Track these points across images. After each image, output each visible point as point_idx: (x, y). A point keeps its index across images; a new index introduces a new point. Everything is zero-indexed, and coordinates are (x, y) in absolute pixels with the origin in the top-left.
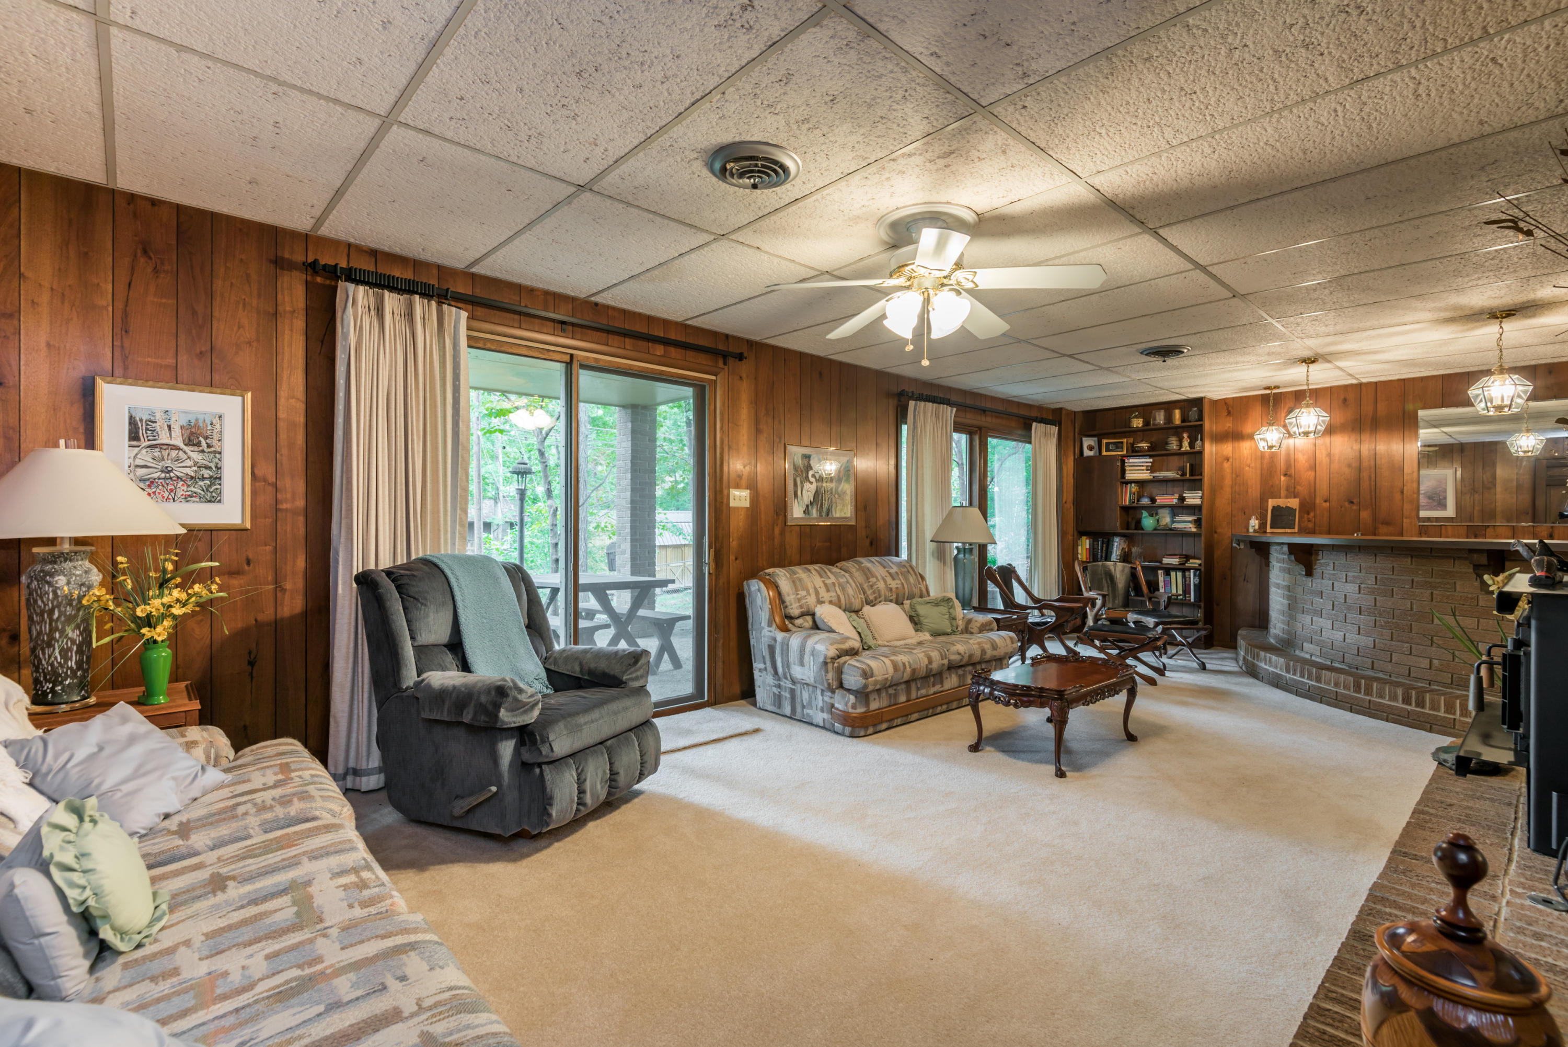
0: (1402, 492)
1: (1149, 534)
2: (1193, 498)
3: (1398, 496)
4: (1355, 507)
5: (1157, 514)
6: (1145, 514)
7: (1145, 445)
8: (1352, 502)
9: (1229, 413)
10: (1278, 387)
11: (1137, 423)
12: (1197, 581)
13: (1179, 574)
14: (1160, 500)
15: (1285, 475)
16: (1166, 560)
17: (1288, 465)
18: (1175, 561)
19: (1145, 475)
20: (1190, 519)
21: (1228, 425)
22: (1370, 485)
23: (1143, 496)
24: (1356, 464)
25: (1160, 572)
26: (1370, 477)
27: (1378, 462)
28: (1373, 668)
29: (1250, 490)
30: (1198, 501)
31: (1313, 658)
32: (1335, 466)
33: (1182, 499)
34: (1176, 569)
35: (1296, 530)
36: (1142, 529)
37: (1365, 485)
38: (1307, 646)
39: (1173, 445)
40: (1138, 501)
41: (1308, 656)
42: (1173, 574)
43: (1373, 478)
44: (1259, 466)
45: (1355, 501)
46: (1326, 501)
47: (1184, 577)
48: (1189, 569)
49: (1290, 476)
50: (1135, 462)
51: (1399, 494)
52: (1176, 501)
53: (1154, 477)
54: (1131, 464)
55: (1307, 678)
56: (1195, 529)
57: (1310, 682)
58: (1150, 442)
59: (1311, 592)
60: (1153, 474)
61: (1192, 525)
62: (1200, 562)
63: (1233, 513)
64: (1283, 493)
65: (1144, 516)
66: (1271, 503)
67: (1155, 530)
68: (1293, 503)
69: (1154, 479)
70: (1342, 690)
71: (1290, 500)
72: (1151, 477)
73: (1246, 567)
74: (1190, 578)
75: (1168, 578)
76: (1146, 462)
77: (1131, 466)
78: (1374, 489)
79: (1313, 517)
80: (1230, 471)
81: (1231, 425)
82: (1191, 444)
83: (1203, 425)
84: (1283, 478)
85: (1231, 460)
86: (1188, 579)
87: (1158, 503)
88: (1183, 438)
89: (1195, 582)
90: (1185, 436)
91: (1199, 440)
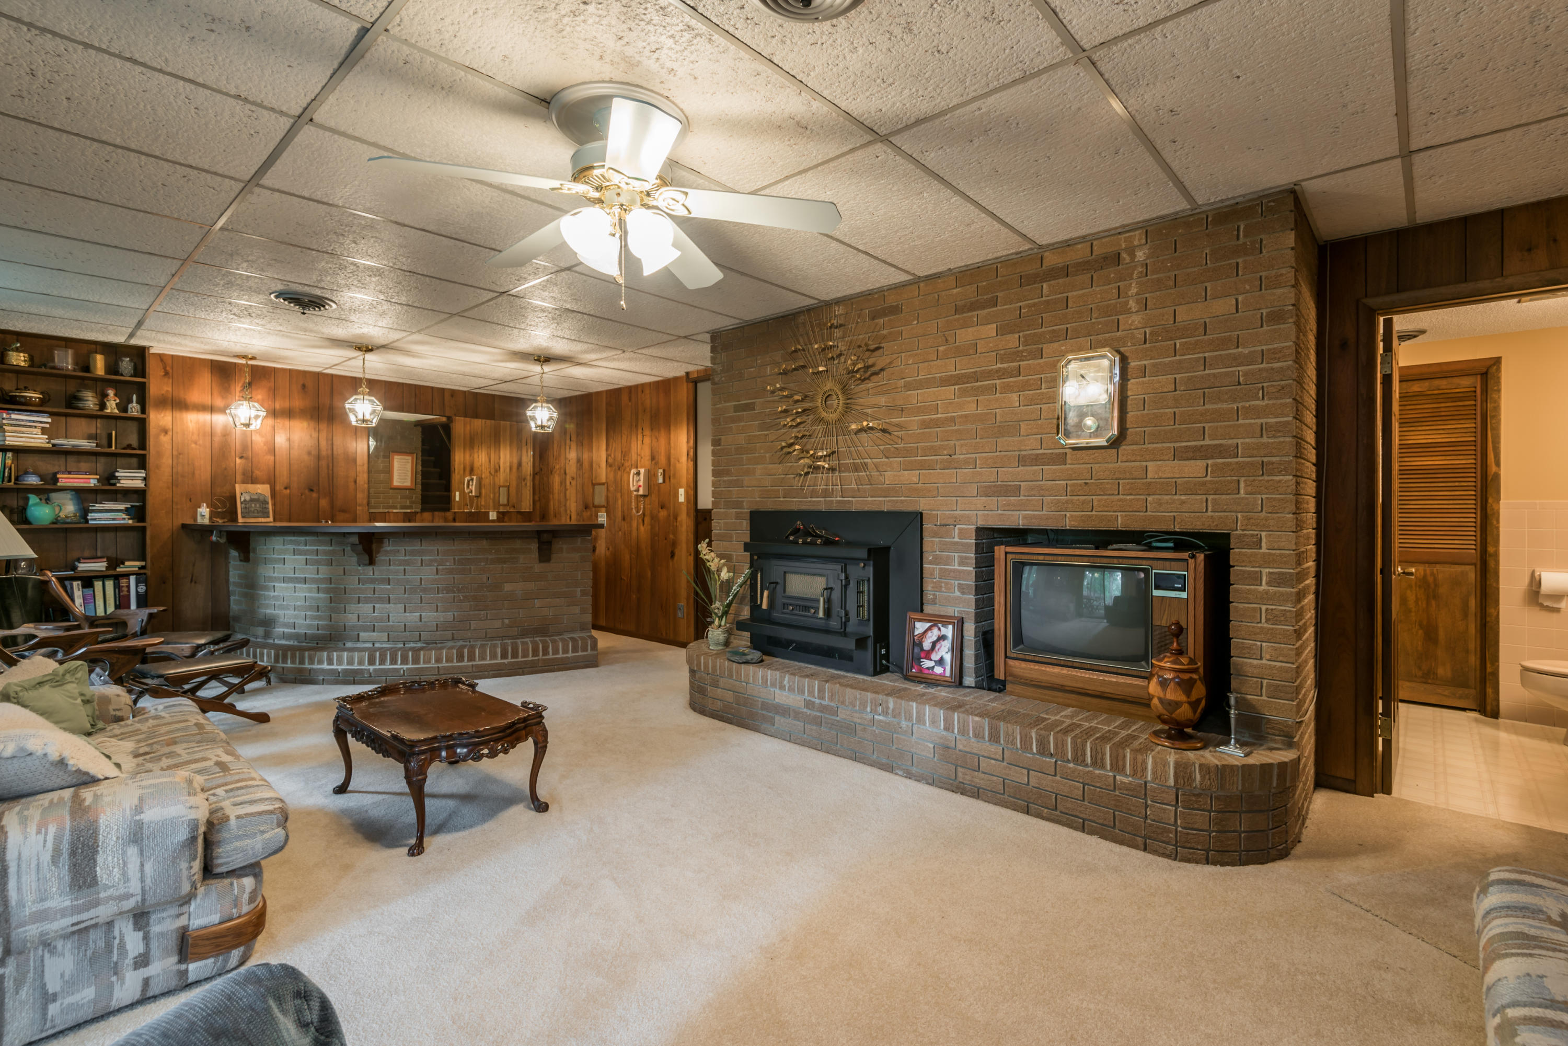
0: (355, 482)
1: (39, 530)
2: (129, 479)
3: (352, 485)
4: (314, 495)
5: (51, 500)
6: (33, 499)
7: (34, 396)
8: (312, 490)
9: (166, 374)
10: (253, 358)
11: (19, 359)
12: (142, 589)
13: (110, 584)
14: (64, 480)
15: (241, 457)
16: (83, 566)
17: (245, 447)
18: (100, 566)
19: (37, 439)
20: (122, 506)
21: (166, 388)
22: (329, 474)
23: (27, 473)
24: (314, 452)
25: (75, 584)
26: (328, 467)
27: (335, 452)
29: (197, 472)
30: (139, 484)
31: (377, 645)
32: (295, 453)
33: (109, 478)
34: (103, 577)
35: (271, 519)
36: (29, 523)
37: (323, 473)
38: (363, 634)
39: (90, 401)
40: (18, 479)
42: (98, 585)
43: (330, 467)
44: (208, 444)
45: (314, 489)
46: (286, 488)
47: (117, 587)
48: (127, 575)
49: (247, 458)
50: (23, 420)
51: (353, 483)
52: (95, 482)
53: (54, 445)
54: (14, 422)
55: (401, 664)
56: (130, 522)
57: (405, 667)
58: (41, 393)
59: (373, 581)
60: (53, 441)
61: (124, 516)
62: (143, 563)
63: (175, 500)
64: (239, 478)
65: (31, 502)
66: (239, 488)
67: (53, 523)
68: (263, 489)
69: (54, 448)
70: (444, 664)
71: (258, 486)
72: (47, 445)
73: (194, 565)
74: (128, 587)
75: (89, 591)
76: (41, 422)
77: (15, 425)
78: (331, 477)
79: (274, 505)
80: (169, 447)
81: (170, 389)
82: (123, 407)
83: (144, 383)
84: (238, 461)
85: (170, 433)
86: (125, 589)
87: (59, 484)
88: (107, 395)
89: (137, 592)
90: (111, 393)
91: (137, 402)
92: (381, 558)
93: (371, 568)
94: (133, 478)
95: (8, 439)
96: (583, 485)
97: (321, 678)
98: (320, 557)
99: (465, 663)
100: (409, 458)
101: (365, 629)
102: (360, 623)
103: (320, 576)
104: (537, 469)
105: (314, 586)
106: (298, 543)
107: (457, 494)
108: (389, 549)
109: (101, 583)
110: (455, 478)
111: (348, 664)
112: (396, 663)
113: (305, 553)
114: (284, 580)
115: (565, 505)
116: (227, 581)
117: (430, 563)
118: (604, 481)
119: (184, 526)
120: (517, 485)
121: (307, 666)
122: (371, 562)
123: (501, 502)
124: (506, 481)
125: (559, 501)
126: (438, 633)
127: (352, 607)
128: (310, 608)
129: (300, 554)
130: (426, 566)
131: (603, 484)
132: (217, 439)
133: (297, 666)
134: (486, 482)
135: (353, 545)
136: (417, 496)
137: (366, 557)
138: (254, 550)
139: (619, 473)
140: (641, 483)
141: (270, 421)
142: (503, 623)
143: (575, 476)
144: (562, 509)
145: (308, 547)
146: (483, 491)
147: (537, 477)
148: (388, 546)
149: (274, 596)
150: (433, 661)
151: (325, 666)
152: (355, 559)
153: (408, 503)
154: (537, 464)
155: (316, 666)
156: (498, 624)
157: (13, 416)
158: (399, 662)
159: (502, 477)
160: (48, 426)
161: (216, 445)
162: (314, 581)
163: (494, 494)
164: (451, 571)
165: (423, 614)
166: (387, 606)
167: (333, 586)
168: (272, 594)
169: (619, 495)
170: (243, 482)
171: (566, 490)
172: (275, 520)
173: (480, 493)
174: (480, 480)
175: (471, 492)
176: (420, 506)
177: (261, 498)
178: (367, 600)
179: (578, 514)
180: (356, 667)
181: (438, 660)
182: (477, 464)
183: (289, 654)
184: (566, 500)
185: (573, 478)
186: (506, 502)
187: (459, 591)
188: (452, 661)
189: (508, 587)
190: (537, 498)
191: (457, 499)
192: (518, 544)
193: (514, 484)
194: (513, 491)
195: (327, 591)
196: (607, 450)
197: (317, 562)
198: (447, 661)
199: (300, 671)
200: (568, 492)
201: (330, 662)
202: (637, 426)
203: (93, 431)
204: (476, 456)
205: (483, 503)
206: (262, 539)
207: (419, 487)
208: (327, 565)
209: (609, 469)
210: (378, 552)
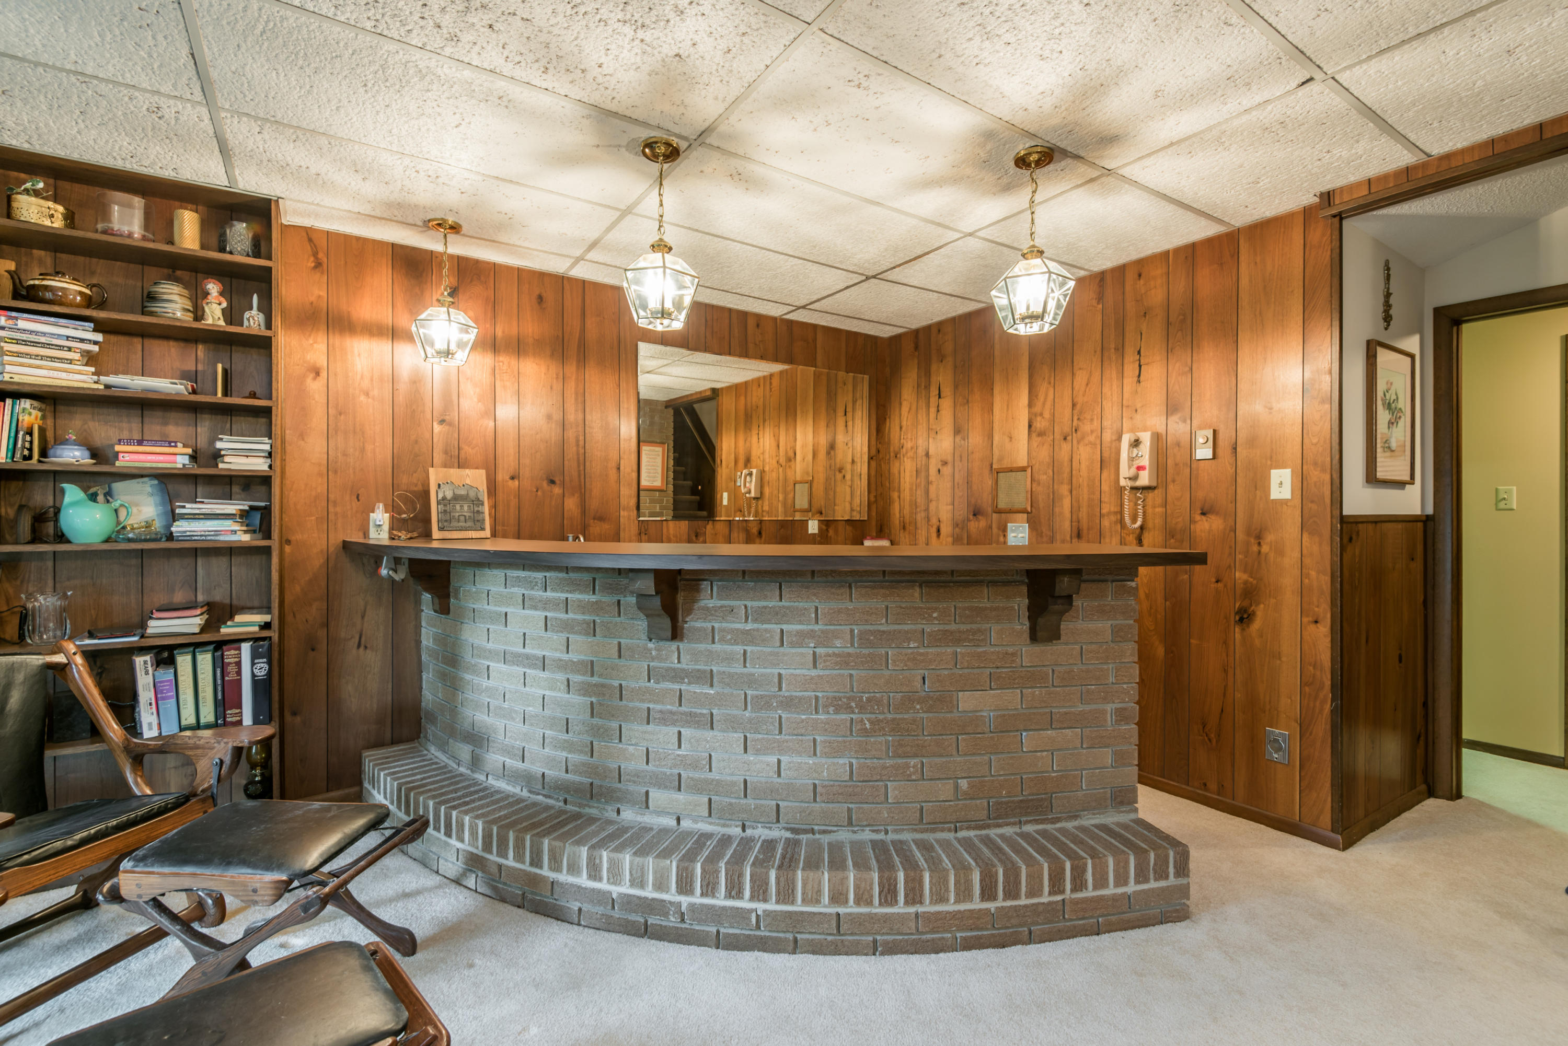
0: (619, 469)
1: (88, 555)
2: (241, 454)
3: (613, 473)
4: (557, 490)
5: (109, 495)
6: (69, 493)
7: (71, 288)
8: (552, 482)
9: (318, 265)
11: (40, 212)
12: (262, 669)
13: (205, 660)
14: (125, 455)
15: (442, 422)
16: (158, 626)
17: (447, 403)
18: (191, 624)
20: (232, 508)
21: (315, 290)
22: (578, 454)
23: (61, 441)
24: (556, 416)
25: (140, 661)
26: (578, 441)
28: (850, 823)
29: (369, 447)
30: (259, 465)
31: (686, 824)
33: (206, 455)
34: (194, 646)
35: (487, 533)
36: (61, 538)
37: (571, 452)
38: (657, 796)
39: (175, 303)
40: (44, 453)
41: (671, 822)
42: (184, 661)
43: (581, 443)
44: (387, 397)
45: (557, 480)
46: (512, 478)
47: (219, 665)
48: (236, 641)
49: (450, 424)
50: (44, 334)
51: (615, 471)
52: (186, 460)
53: (107, 387)
54: (25, 337)
55: (752, 898)
56: (246, 538)
57: (761, 907)
58: (91, 286)
59: (677, 676)
60: (103, 379)
61: (236, 527)
62: (267, 618)
63: (332, 496)
64: (438, 457)
65: (67, 499)
66: (434, 476)
67: (107, 540)
68: (475, 479)
69: (108, 393)
70: (851, 909)
71: (467, 471)
72: (96, 386)
73: (363, 617)
74: (239, 664)
75: (166, 675)
76: (82, 340)
77: (26, 343)
78: (582, 460)
79: (494, 507)
80: (320, 398)
81: (323, 294)
82: (231, 315)
83: (269, 270)
84: (437, 428)
85: (324, 374)
86: (232, 669)
87: (117, 464)
88: (206, 294)
89: (253, 675)
90: (213, 288)
91: (259, 310)
92: (693, 623)
93: (674, 645)
94: (247, 454)
95: (8, 368)
96: (969, 474)
97: (575, 906)
98: (571, 615)
99: (901, 908)
100: (659, 450)
101: (661, 782)
102: (651, 767)
103: (574, 656)
104: (874, 452)
105: (561, 677)
106: (532, 585)
107: (725, 495)
108: (711, 603)
109: (189, 658)
110: (722, 474)
111: (633, 884)
112: (739, 895)
113: (546, 605)
114: (506, 657)
115: (927, 510)
116: (418, 642)
117: (801, 639)
118: (1022, 461)
119: (346, 545)
120: (827, 479)
121: (545, 872)
122: (676, 634)
123: (797, 507)
124: (808, 474)
125: (914, 504)
126: (817, 806)
127: (634, 730)
128: (552, 723)
129: (535, 608)
130: (793, 645)
131: (1023, 469)
132: (403, 388)
133: (526, 867)
134: (771, 476)
135: (641, 596)
136: (669, 500)
137: (667, 623)
138: (457, 591)
139: (1066, 447)
140: (1145, 461)
141: (487, 360)
142: (957, 787)
143: (949, 458)
144: (920, 516)
145: (549, 594)
146: (767, 491)
147: (873, 463)
148: (710, 599)
149: (488, 689)
150: (826, 899)
151: (583, 881)
152: (642, 624)
153: (658, 510)
154: (873, 442)
155: (564, 877)
156: (945, 790)
157: (22, 324)
158: (747, 893)
159: (799, 468)
160: (96, 348)
161: (401, 398)
162: (563, 666)
163: (786, 494)
164: (844, 661)
165: (785, 759)
166: (709, 734)
167: (595, 679)
168: (485, 683)
169: (1064, 490)
170: (445, 465)
171: (929, 483)
172: (494, 534)
173: (761, 493)
174: (762, 473)
175: (749, 492)
176: (671, 513)
177: (472, 494)
178: (666, 719)
179: (956, 525)
180: (649, 893)
181: (838, 897)
182: (755, 453)
183: (511, 836)
184: (928, 500)
185: (945, 463)
186: (806, 506)
187: (862, 708)
188: (870, 903)
189: (967, 701)
190: (872, 499)
191: (725, 502)
192: (984, 599)
193: (821, 477)
194: (819, 488)
195: (586, 690)
196: (1030, 405)
197: (566, 626)
198: (858, 902)
199: (534, 881)
200: (932, 489)
201: (594, 873)
202: (1120, 350)
203: (190, 366)
204: (755, 438)
205: (766, 508)
206: (469, 572)
207: (671, 487)
208: (587, 634)
209: (1036, 440)
210: (689, 611)
